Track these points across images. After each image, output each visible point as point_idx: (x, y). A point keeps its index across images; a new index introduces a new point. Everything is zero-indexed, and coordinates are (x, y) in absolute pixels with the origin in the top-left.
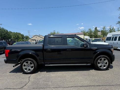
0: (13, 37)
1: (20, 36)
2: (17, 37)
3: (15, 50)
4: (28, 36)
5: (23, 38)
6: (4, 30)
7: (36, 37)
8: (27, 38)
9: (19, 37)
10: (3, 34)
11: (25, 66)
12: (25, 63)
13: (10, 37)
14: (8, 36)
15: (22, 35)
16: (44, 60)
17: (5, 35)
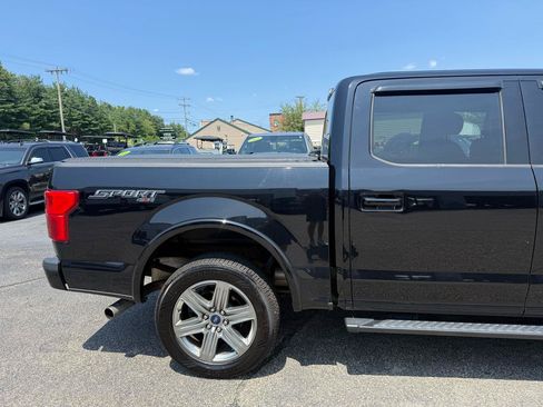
0: (119, 130)
1: (147, 124)
2: (133, 127)
3: (120, 196)
4: (183, 124)
5: (161, 135)
6: (82, 99)
7: (219, 129)
8: (176, 132)
9: (140, 128)
10: (76, 114)
11: (187, 313)
12: (189, 297)
13: (105, 128)
14: (95, 125)
15: (157, 122)
16: (340, 277)
17: (84, 117)
